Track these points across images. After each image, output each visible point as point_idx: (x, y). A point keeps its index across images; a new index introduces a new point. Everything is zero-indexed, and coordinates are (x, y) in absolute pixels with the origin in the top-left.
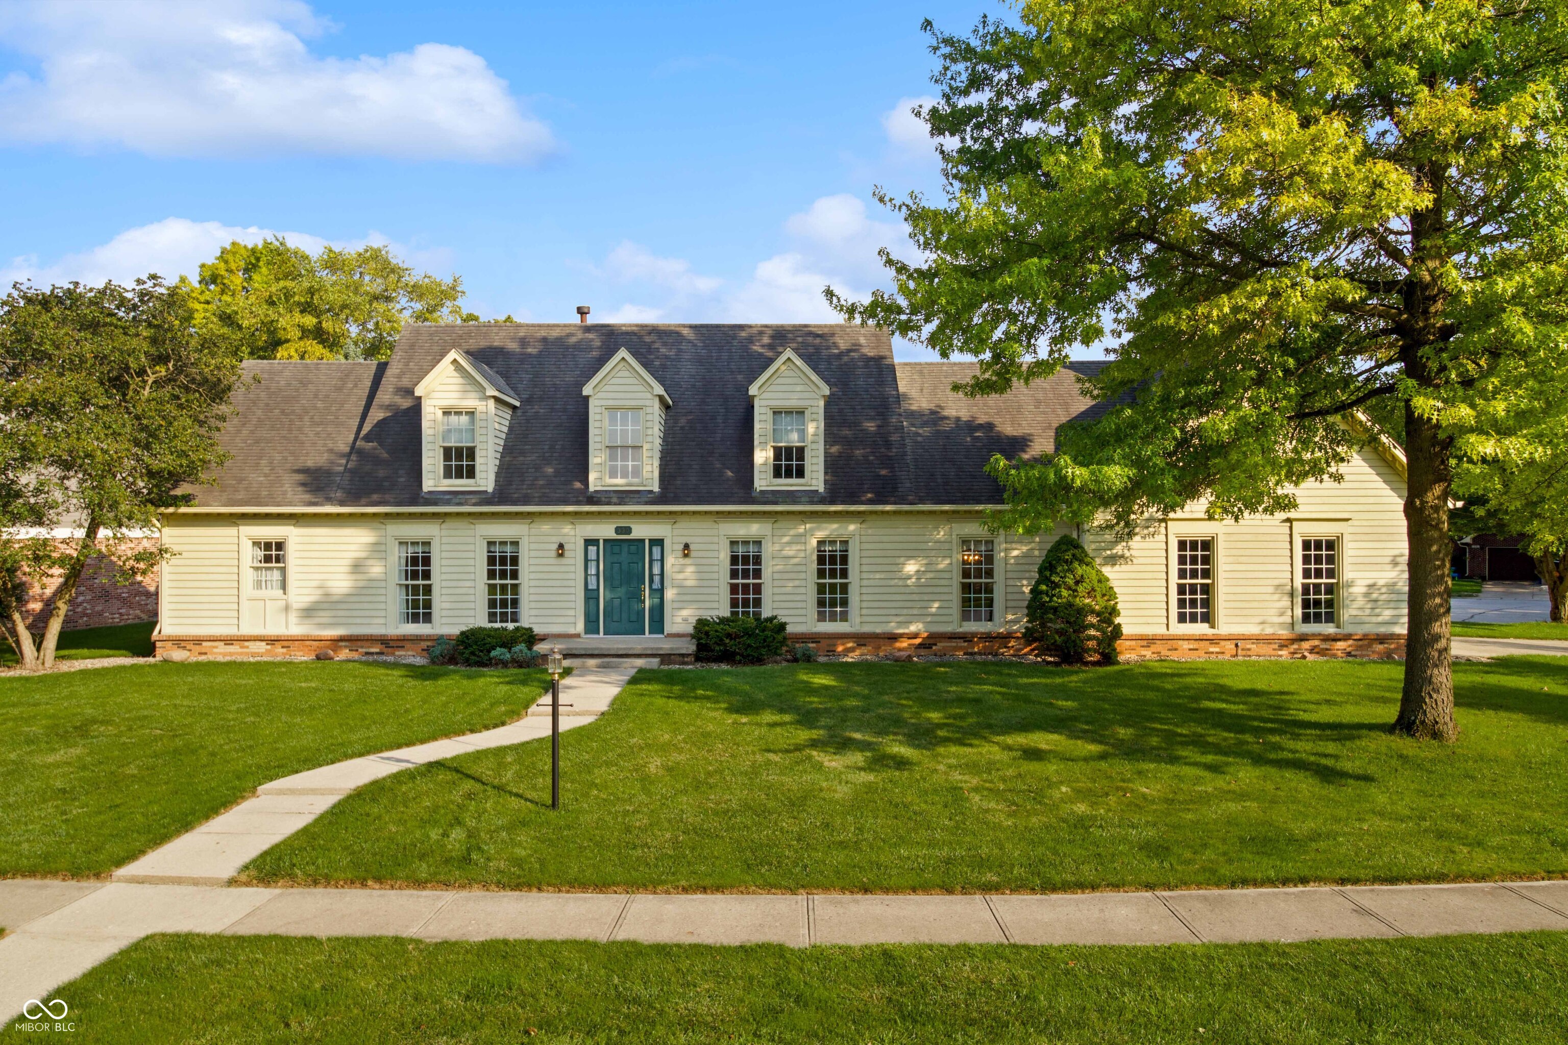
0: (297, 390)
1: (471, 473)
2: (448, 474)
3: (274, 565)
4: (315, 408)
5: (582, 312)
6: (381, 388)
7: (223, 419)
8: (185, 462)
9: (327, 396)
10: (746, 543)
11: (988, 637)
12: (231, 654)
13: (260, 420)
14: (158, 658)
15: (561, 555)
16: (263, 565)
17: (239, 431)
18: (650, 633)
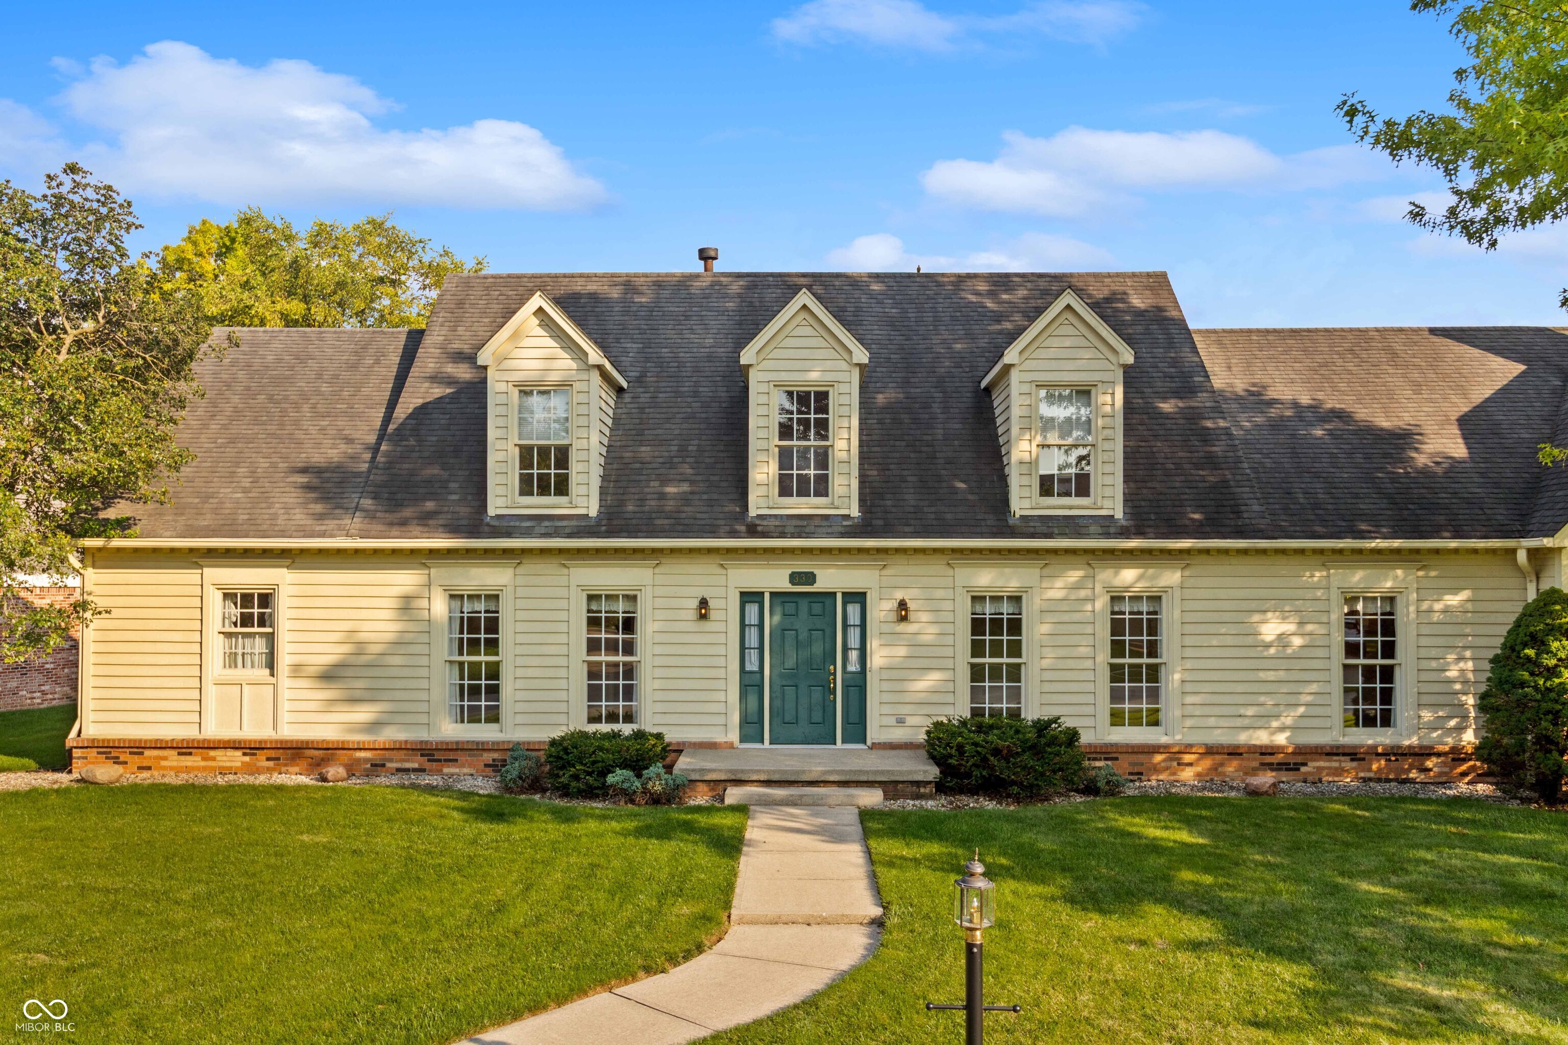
0: (292, 368)
1: (562, 487)
2: (526, 487)
3: (256, 629)
4: (318, 393)
5: (706, 256)
6: (417, 363)
7: (181, 403)
8: (116, 462)
9: (336, 377)
10: (996, 599)
11: (1395, 753)
12: (188, 770)
13: (236, 410)
14: (75, 775)
15: (703, 617)
16: (239, 629)
17: (205, 426)
18: (843, 742)
